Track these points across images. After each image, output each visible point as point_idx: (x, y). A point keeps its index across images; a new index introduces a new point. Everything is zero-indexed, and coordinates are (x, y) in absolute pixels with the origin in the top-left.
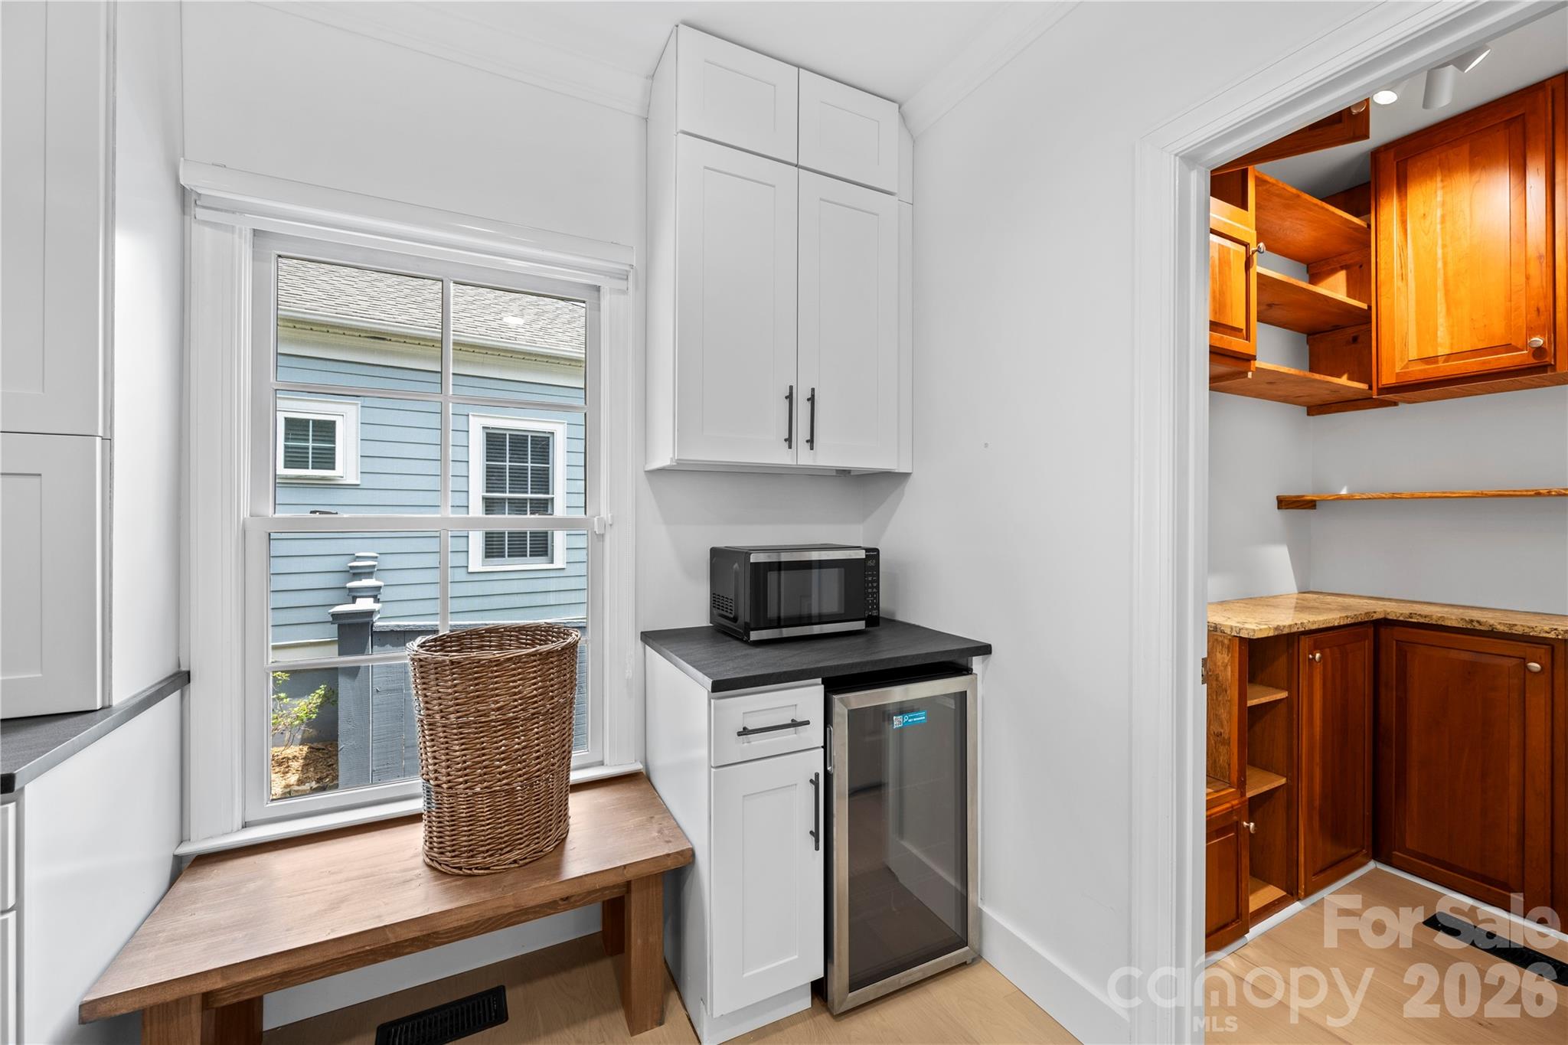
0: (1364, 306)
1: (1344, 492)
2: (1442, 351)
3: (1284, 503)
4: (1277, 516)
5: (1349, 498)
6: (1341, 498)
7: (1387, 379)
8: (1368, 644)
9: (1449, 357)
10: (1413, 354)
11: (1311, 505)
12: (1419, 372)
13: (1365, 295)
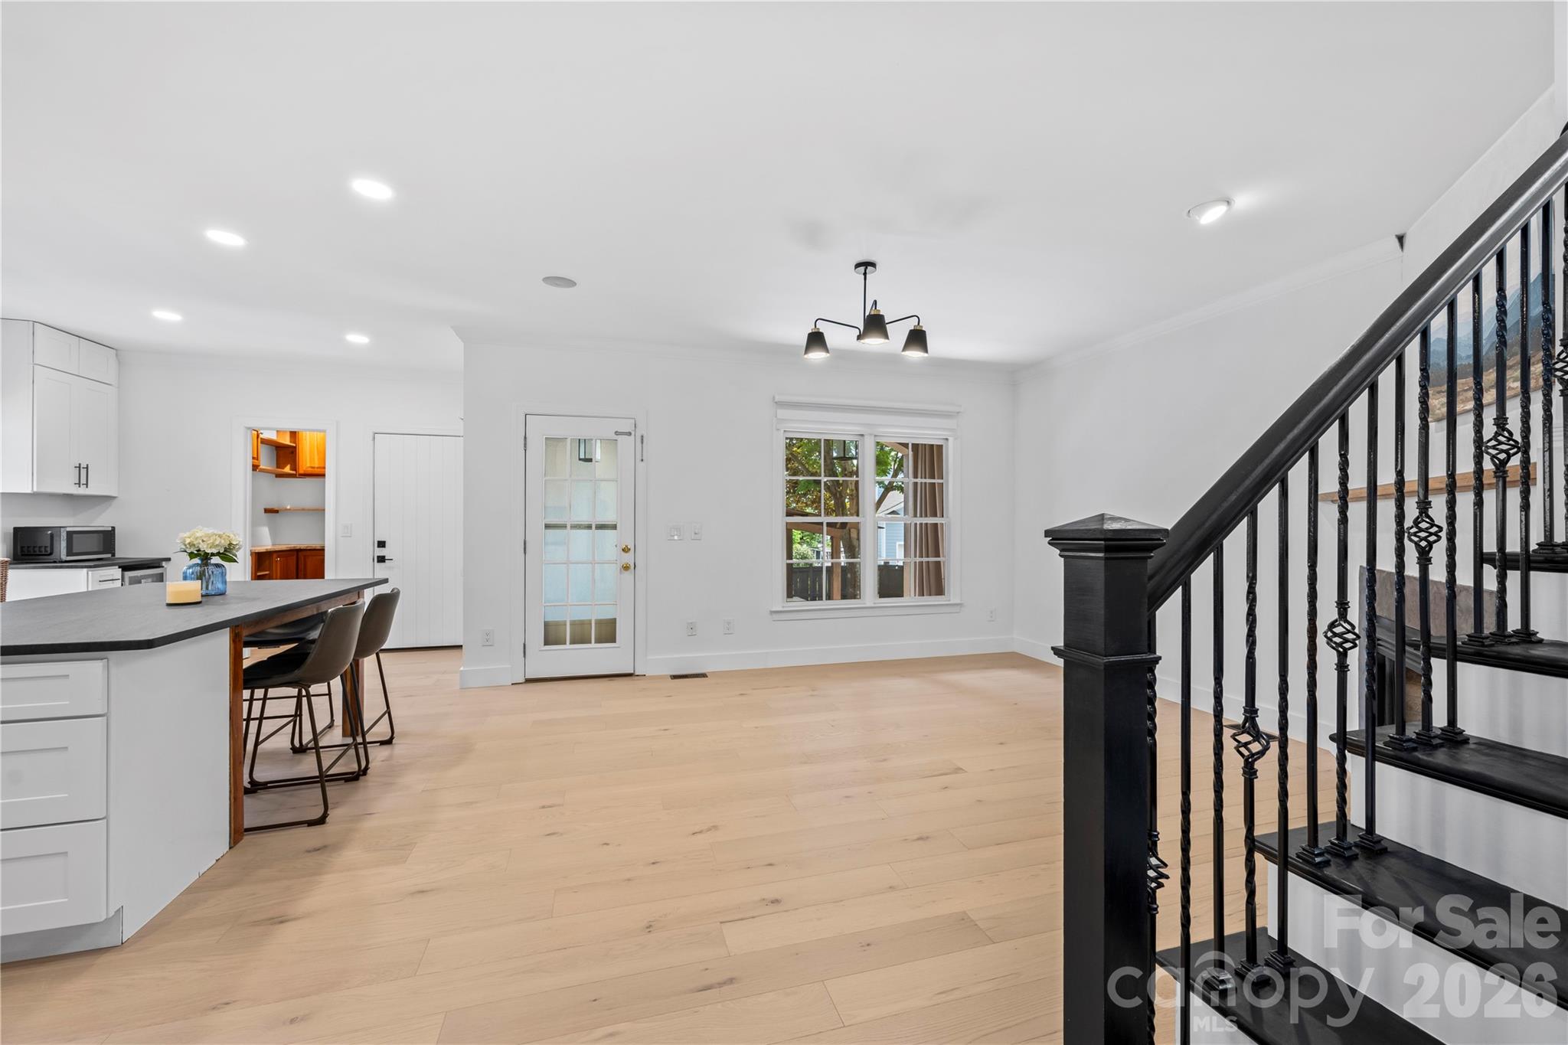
0: (294, 445)
1: (288, 507)
2: (316, 466)
3: (267, 511)
4: (265, 516)
5: (289, 510)
6: (286, 510)
7: (301, 472)
8: (295, 557)
9: (318, 468)
10: (308, 465)
11: (277, 512)
12: (310, 471)
13: (295, 443)
